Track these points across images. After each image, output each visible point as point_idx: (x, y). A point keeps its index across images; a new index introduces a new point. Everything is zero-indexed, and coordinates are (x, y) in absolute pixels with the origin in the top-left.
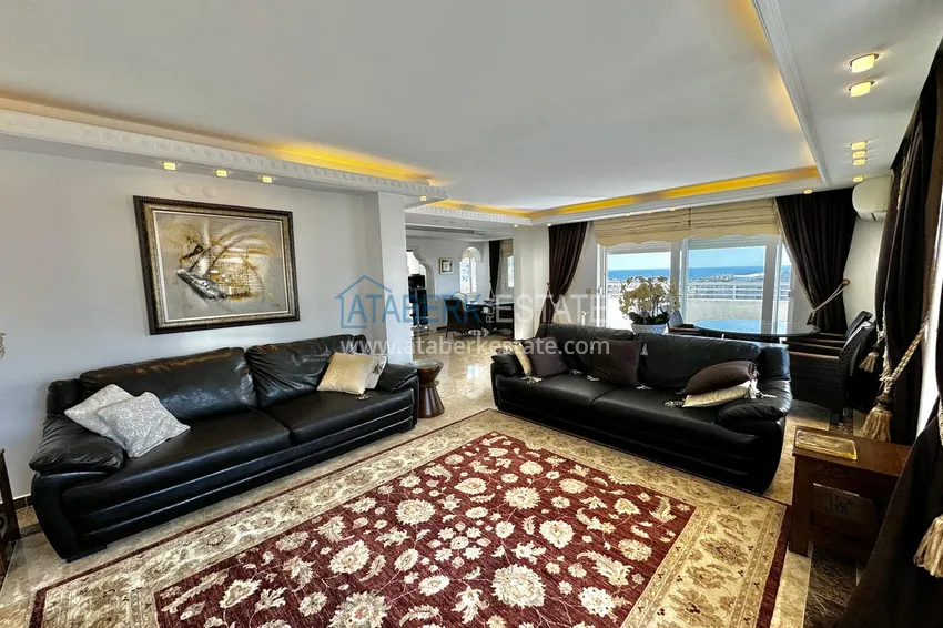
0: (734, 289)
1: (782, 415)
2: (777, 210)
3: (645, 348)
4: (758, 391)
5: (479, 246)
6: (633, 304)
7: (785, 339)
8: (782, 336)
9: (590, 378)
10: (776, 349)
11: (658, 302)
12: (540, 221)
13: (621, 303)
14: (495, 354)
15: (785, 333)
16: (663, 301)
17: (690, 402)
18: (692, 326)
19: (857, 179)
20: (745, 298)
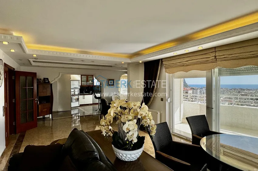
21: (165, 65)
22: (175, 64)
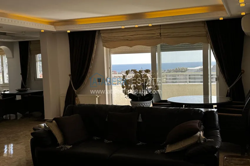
0: (188, 77)
1: (217, 150)
2: (207, 28)
3: (140, 117)
4: (204, 137)
5: (9, 45)
6: (130, 88)
7: (216, 106)
8: (215, 104)
9: (106, 141)
10: (211, 111)
11: (146, 86)
12: (62, 28)
13: (123, 87)
14: (33, 131)
15: (216, 102)
16: (148, 86)
17: (169, 149)
18: (166, 101)
19: (243, 14)
20: (195, 82)
21: (103, 38)
22: (117, 37)
